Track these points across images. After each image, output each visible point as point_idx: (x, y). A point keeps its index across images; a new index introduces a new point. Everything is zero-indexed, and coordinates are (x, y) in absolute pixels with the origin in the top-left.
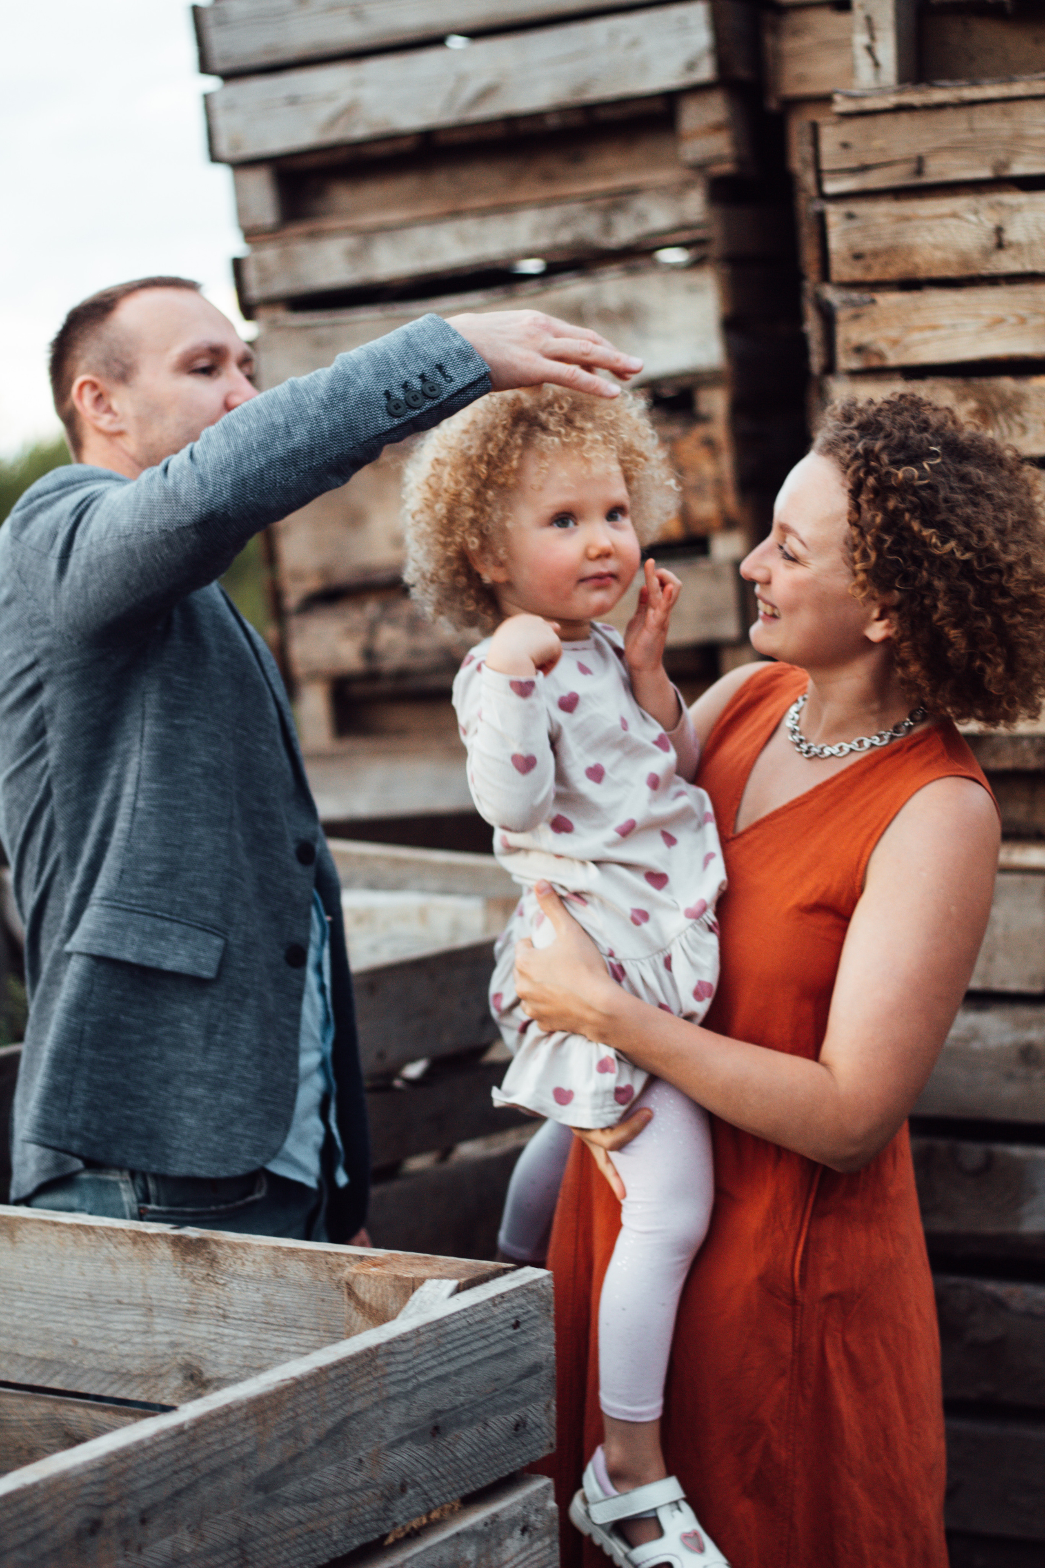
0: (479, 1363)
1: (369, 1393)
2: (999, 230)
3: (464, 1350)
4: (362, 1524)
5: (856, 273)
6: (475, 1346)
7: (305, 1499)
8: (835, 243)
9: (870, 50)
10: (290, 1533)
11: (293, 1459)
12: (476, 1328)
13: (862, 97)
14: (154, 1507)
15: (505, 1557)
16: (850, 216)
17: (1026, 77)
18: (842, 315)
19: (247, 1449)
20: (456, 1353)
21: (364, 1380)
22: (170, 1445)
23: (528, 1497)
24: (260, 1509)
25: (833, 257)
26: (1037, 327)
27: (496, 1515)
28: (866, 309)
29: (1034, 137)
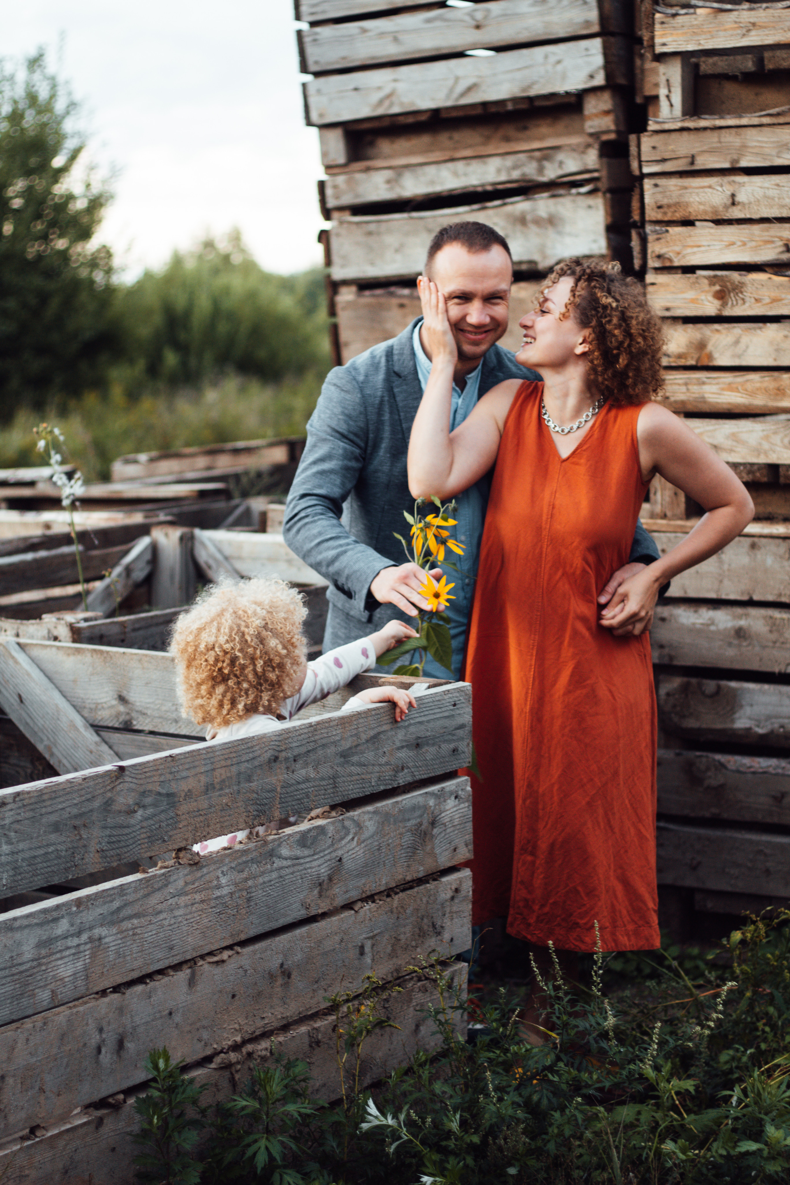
0: (437, 719)
2: (733, 196)
3: (431, 712)
4: (385, 780)
5: (659, 217)
6: (436, 711)
7: (361, 765)
8: (648, 200)
9: (668, 97)
10: (354, 778)
11: (356, 746)
12: (436, 703)
13: (663, 123)
14: (299, 755)
15: (447, 807)
16: (656, 185)
18: (651, 238)
19: (337, 738)
20: (427, 713)
22: (306, 731)
23: (458, 783)
24: (342, 765)
25: (647, 207)
26: (751, 247)
27: (443, 788)
28: (664, 235)
29: (752, 147)
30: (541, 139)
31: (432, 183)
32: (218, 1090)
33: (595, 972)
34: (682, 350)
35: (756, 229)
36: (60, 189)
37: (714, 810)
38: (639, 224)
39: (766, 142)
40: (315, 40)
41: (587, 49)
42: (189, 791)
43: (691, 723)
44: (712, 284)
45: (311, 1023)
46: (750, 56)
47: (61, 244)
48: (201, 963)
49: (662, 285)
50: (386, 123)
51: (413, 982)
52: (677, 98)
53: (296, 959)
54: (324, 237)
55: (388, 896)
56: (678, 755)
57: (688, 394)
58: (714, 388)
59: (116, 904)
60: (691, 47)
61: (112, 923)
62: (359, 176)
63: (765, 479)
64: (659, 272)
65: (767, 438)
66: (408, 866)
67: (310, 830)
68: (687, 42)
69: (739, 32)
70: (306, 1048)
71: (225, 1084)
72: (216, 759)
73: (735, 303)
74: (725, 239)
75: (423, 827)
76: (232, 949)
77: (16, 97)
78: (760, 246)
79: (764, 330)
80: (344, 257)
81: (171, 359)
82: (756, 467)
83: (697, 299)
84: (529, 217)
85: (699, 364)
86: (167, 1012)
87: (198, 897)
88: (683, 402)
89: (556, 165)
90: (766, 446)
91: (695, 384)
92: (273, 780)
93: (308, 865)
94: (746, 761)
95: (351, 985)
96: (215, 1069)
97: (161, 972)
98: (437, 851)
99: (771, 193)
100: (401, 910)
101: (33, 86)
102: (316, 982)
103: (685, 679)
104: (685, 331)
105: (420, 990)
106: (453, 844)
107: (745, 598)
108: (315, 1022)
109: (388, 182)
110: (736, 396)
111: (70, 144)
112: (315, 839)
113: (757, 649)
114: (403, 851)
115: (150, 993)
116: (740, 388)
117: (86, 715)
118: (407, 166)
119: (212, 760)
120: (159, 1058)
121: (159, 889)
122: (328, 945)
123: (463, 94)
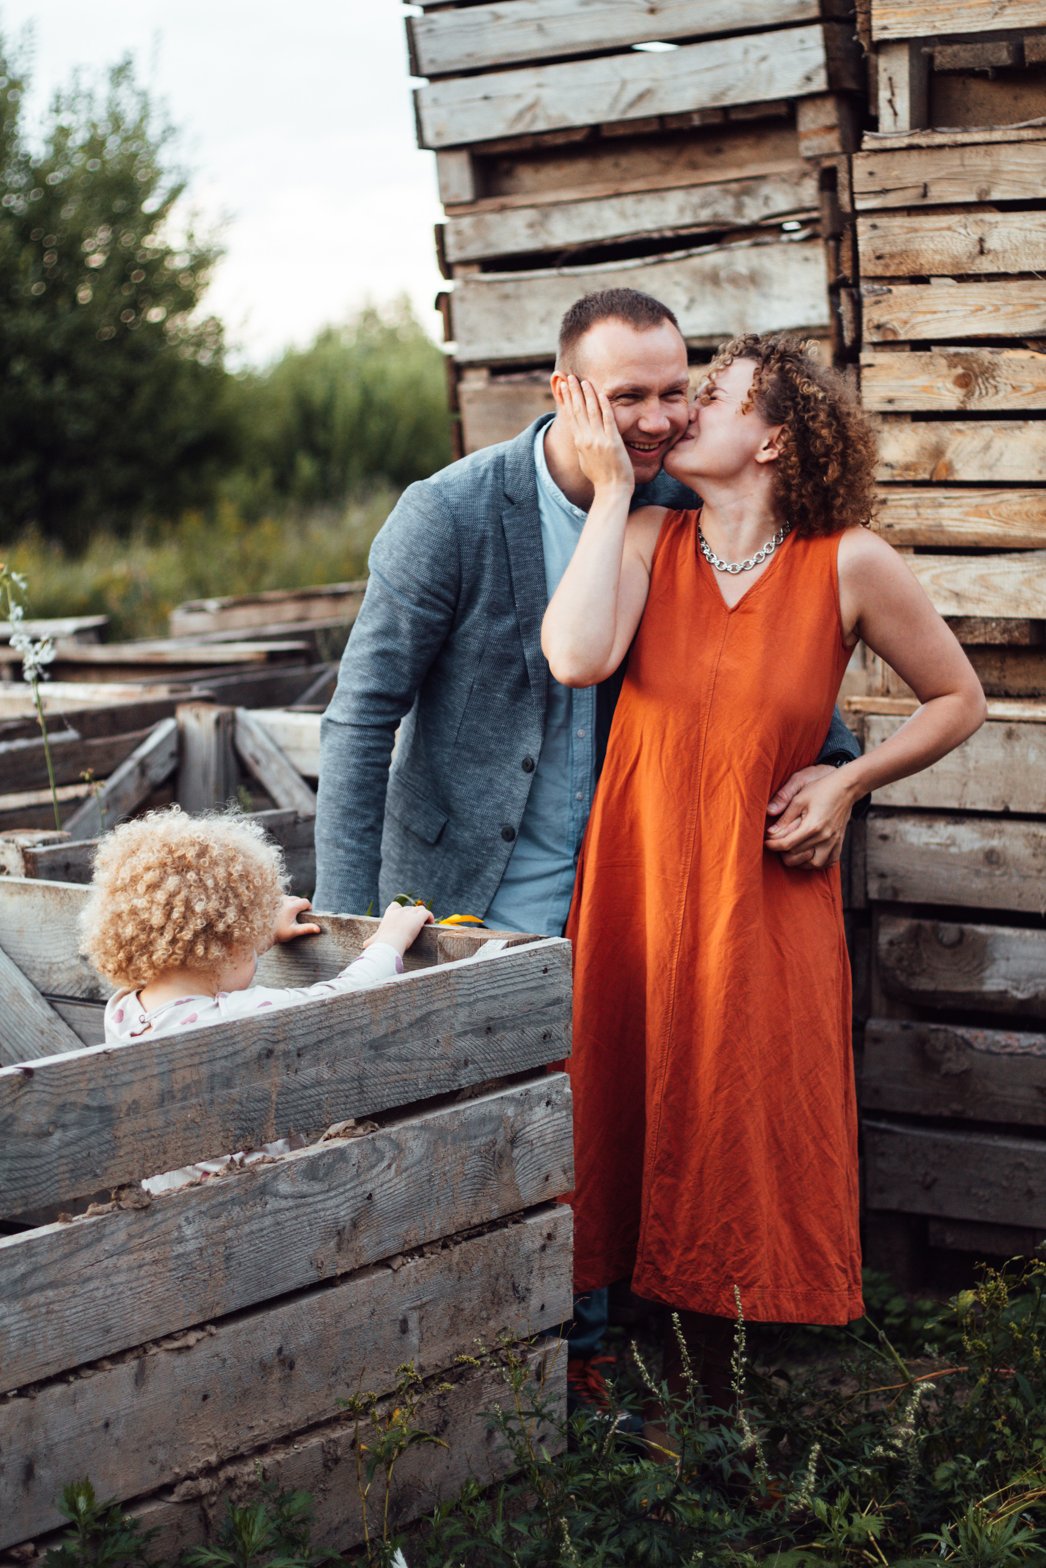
0: (519, 991)
1: (445, 999)
2: (981, 241)
3: (509, 981)
4: (439, 1081)
5: (879, 271)
6: (516, 980)
7: (401, 1059)
8: (861, 248)
9: (890, 102)
10: (392, 1078)
11: (394, 1033)
12: (517, 969)
13: (886, 138)
14: (305, 1047)
15: (534, 1118)
16: (874, 227)
17: (1003, 127)
18: (867, 301)
19: (365, 1022)
20: (503, 983)
21: (441, 991)
22: (316, 1012)
23: (551, 1083)
24: (372, 1060)
25: (861, 257)
26: (1007, 314)
27: (528, 1090)
28: (885, 297)
29: (1008, 172)
30: (740, 165)
31: (591, 226)
32: (183, 1533)
33: (736, 1360)
34: (910, 458)
35: (1013, 287)
36: (153, 242)
37: (956, 1106)
38: (850, 281)
39: (1027, 165)
40: (430, 31)
41: (802, 41)
42: (134, 1102)
43: (924, 984)
44: (952, 365)
45: (328, 1431)
46: (1004, 44)
47: (155, 314)
48: (154, 1350)
49: (882, 366)
50: (527, 144)
51: (483, 1370)
52: (903, 103)
53: (302, 1341)
54: (443, 302)
55: (445, 1246)
56: (905, 1028)
57: (919, 521)
58: (955, 513)
59: (20, 1269)
60: (922, 32)
61: (15, 1297)
62: (491, 218)
63: (1026, 641)
64: (879, 349)
65: (1028, 582)
66: (475, 1204)
67: (322, 1156)
68: (917, 24)
69: (989, 9)
70: (319, 1468)
71: (193, 1524)
72: (175, 1056)
73: (984, 392)
74: (970, 303)
75: (498, 1147)
76: (203, 1330)
77: (95, 119)
78: (1019, 312)
79: (1023, 430)
80: (471, 330)
81: (306, 467)
82: (1013, 624)
83: (932, 387)
84: (723, 274)
85: (934, 479)
86: (102, 1422)
87: (148, 1256)
88: (912, 532)
89: (760, 201)
90: (1027, 594)
91: (928, 507)
92: (266, 1084)
93: (320, 1206)
94: (1001, 1037)
95: (387, 1376)
96: (176, 1503)
97: (92, 1365)
98: (520, 1181)
99: (1034, 237)
100: (464, 1268)
101: (118, 105)
102: (334, 1374)
103: (915, 922)
104: (914, 431)
105: (494, 1380)
106: (543, 1170)
107: (999, 808)
108: (334, 1430)
109: (531, 225)
110: (986, 523)
111: (166, 183)
112: (330, 1168)
113: (1015, 880)
114: (466, 1183)
115: (75, 1395)
116: (991, 512)
117: (36, 980)
118: (556, 204)
119: (170, 1057)
120: (78, 1495)
121: (88, 1246)
122: (351, 1320)
123: (632, 105)
